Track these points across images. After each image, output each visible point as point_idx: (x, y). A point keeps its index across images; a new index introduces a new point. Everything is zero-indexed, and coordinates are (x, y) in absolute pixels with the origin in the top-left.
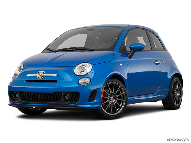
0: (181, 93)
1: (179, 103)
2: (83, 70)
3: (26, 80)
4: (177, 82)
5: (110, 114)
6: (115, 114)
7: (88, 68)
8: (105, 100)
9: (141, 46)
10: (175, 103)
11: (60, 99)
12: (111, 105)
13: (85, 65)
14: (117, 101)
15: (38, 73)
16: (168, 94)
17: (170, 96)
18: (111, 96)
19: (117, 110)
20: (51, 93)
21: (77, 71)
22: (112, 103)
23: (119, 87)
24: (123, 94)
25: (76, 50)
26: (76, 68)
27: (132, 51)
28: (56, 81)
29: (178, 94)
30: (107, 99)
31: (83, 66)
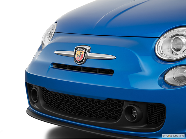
2: (179, 47)
3: (53, 64)
13: (184, 33)
15: (76, 49)
20: (99, 101)
21: (163, 47)
31: (178, 35)
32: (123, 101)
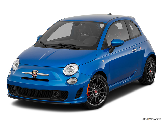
0: (154, 70)
1: (152, 78)
3: (22, 77)
4: (151, 61)
5: (94, 105)
6: (98, 104)
7: (75, 68)
8: (89, 93)
9: (120, 42)
10: (149, 80)
11: (52, 96)
12: (94, 97)
13: (72, 66)
14: (100, 94)
15: (33, 72)
16: (143, 74)
17: (145, 75)
18: (95, 90)
19: (100, 101)
20: (43, 91)
21: (66, 71)
22: (96, 95)
23: (101, 81)
24: (105, 87)
25: (64, 47)
26: (65, 69)
27: (113, 47)
28: (47, 80)
29: (152, 72)
30: (91, 93)
31: (70, 66)
32: (53, 91)
